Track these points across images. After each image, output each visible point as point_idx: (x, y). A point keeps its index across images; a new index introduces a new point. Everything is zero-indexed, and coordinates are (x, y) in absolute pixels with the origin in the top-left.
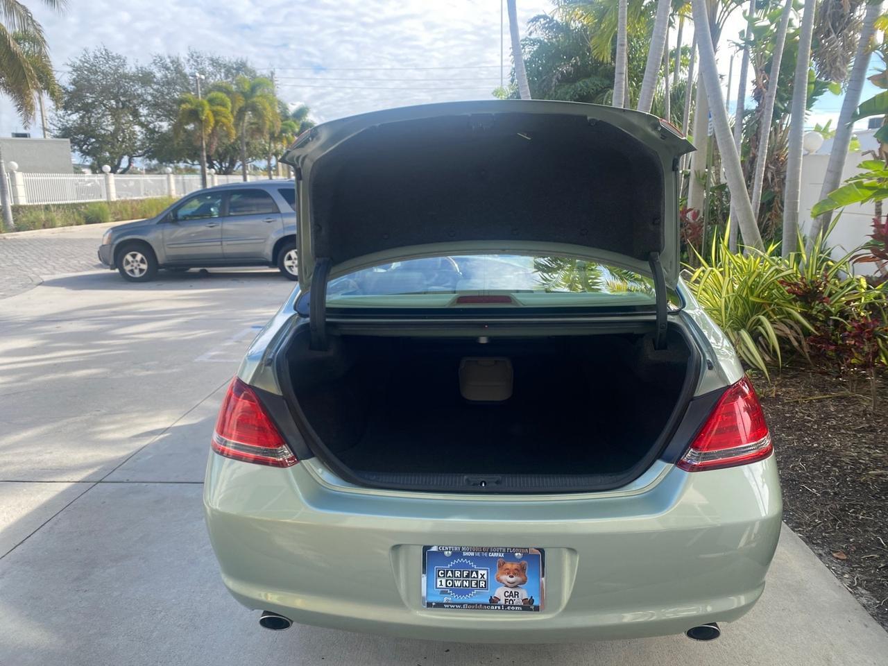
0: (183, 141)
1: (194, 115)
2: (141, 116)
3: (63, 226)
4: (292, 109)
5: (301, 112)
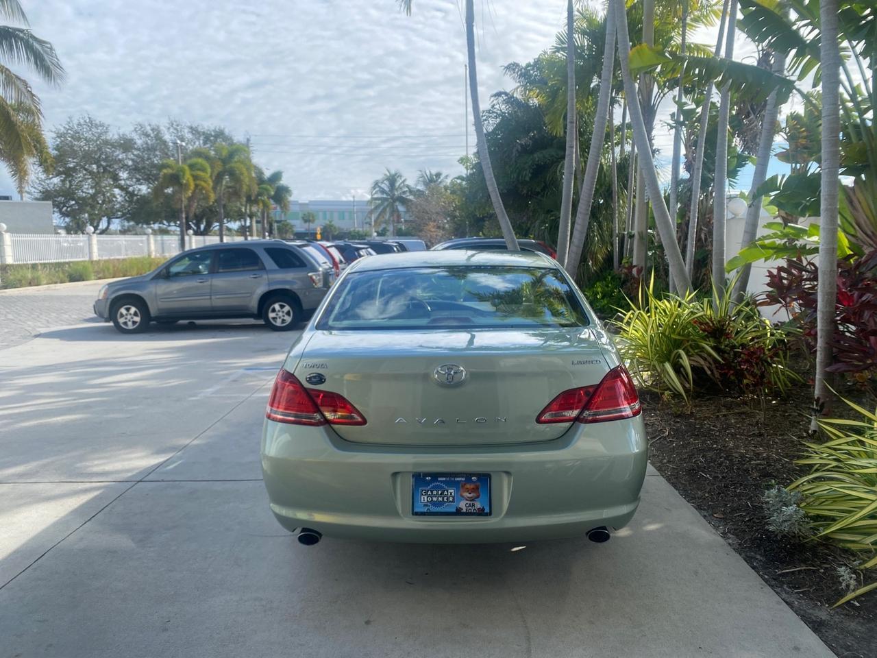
0: (162, 203)
1: (175, 179)
2: (121, 180)
3: (47, 284)
4: (267, 174)
5: (276, 176)
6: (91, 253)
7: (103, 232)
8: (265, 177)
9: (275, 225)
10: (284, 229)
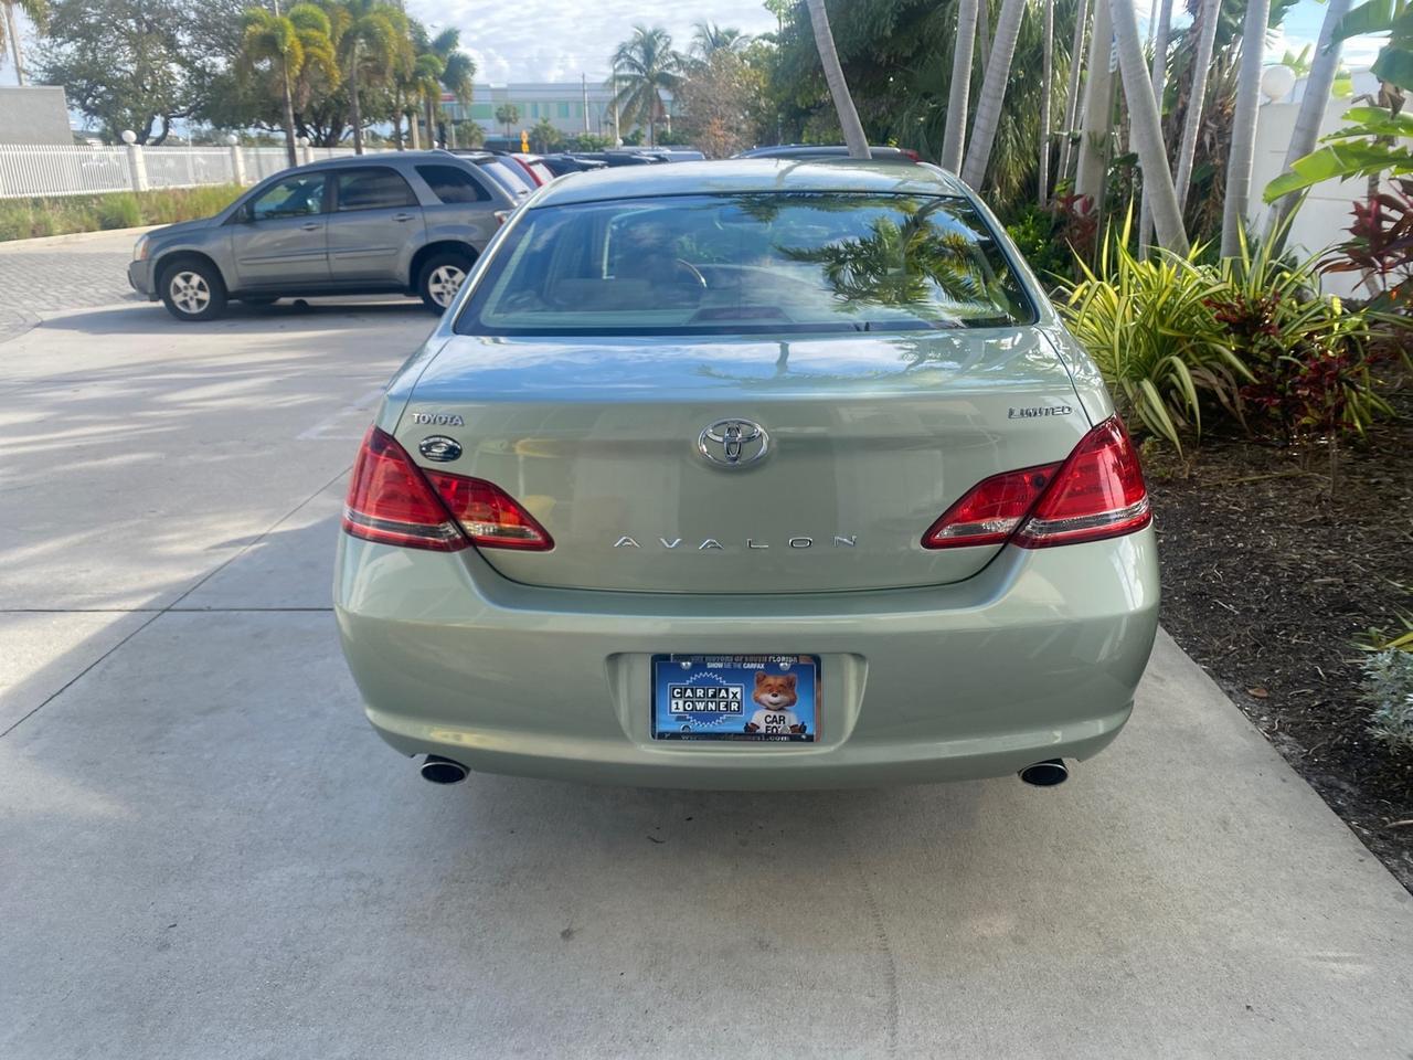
0: (253, 89)
1: (269, 44)
2: (181, 47)
3: (65, 233)
4: (432, 36)
5: (448, 39)
6: (135, 178)
7: (158, 142)
8: (429, 41)
9: (452, 129)
10: (466, 137)
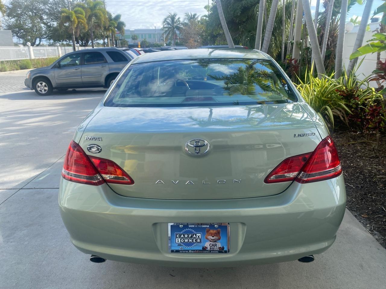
0: (64, 31)
1: (68, 18)
2: (44, 19)
3: (10, 71)
4: (113, 16)
5: (118, 17)
6: (30, 55)
7: (38, 45)
8: (113, 17)
9: (118, 42)
10: (123, 43)
